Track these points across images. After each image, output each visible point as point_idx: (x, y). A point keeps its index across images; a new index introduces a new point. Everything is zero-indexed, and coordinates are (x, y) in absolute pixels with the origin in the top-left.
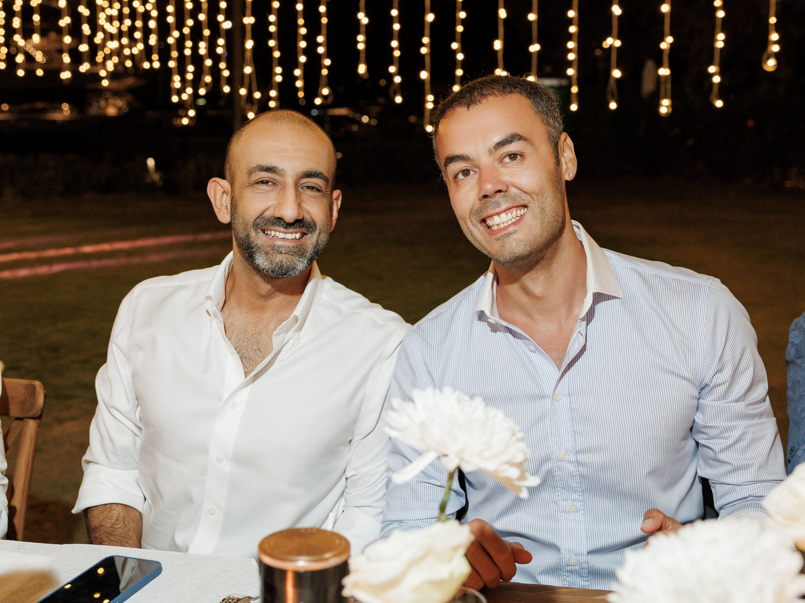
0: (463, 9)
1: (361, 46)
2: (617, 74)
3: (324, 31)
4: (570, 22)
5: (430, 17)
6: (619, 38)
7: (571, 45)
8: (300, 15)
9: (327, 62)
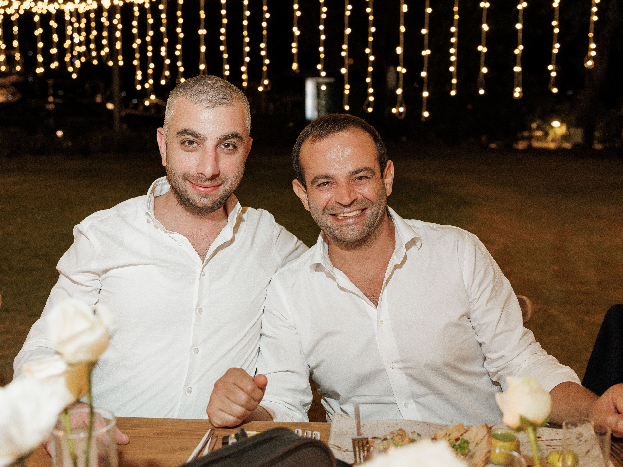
0: (373, 26)
1: (294, 51)
2: (485, 70)
3: (265, 39)
4: (452, 35)
5: (348, 31)
6: (486, 46)
7: (452, 51)
8: (246, 28)
9: (267, 62)
